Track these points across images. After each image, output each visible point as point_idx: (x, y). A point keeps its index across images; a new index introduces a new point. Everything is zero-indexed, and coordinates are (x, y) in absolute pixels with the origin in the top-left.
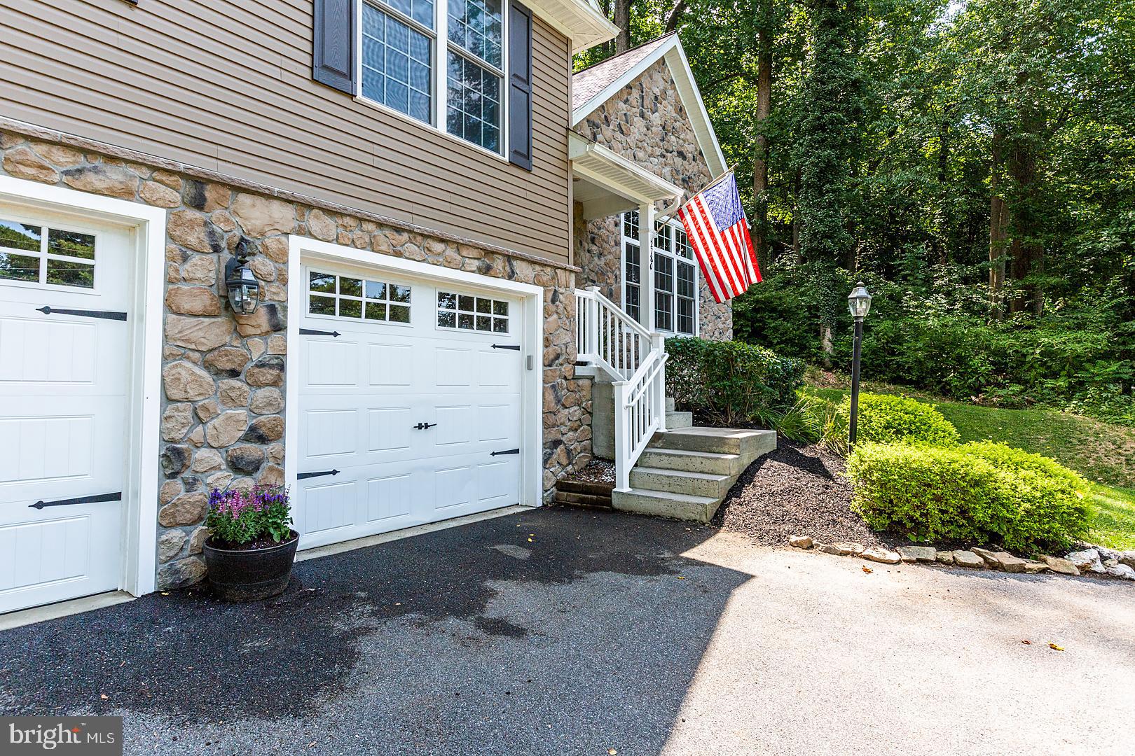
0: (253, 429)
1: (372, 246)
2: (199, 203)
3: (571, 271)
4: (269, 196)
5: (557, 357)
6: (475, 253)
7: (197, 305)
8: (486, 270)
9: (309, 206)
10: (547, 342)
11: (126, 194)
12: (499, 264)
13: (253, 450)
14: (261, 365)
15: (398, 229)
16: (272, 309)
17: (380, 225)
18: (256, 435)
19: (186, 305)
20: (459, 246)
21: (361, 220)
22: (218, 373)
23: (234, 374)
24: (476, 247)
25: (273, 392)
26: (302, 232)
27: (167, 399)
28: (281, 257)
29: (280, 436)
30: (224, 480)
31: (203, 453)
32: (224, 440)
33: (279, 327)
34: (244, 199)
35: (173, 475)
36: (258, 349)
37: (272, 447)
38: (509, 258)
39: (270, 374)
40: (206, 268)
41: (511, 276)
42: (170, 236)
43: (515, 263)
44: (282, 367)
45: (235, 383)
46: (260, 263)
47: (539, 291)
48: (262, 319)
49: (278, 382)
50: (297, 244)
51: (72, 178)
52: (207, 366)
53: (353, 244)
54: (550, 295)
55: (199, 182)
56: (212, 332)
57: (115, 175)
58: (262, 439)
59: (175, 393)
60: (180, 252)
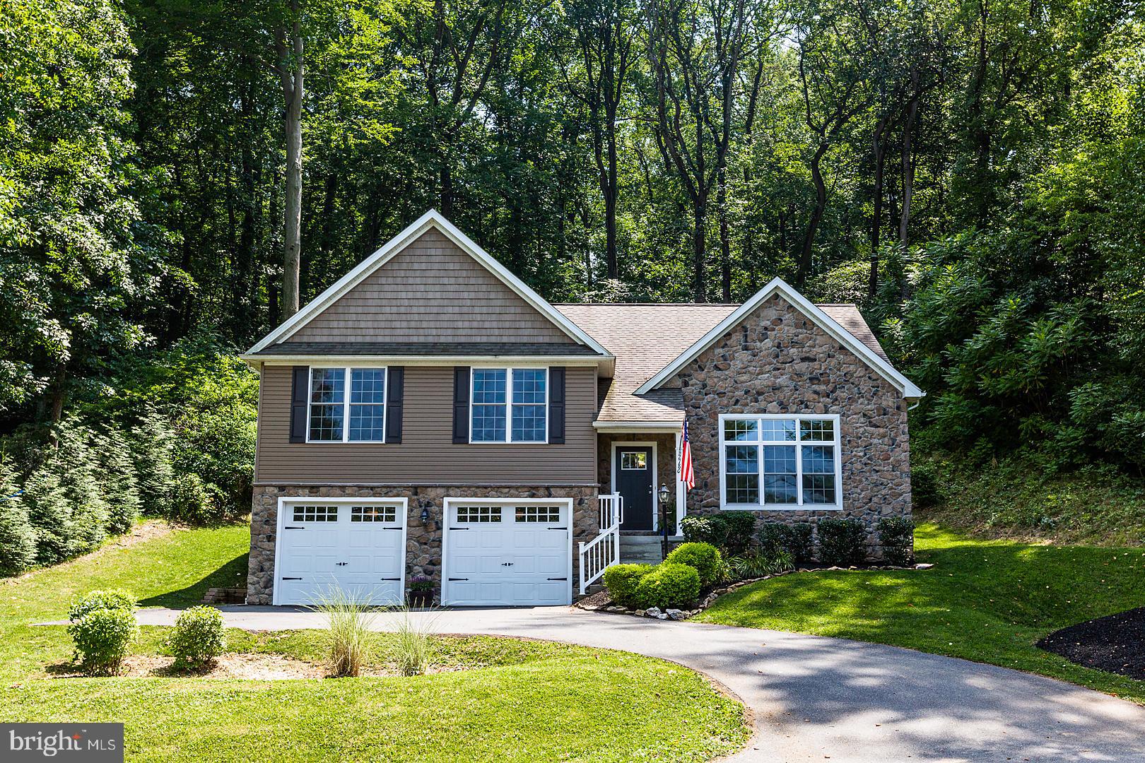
0: (431, 561)
1: (475, 495)
2: (416, 494)
3: (593, 487)
4: (436, 487)
5: (584, 531)
6: (526, 489)
7: (415, 524)
8: (533, 496)
9: (448, 487)
10: (575, 525)
11: (398, 496)
12: (542, 492)
13: (431, 567)
14: (433, 541)
15: (486, 487)
16: (437, 523)
17: (478, 487)
18: (431, 563)
19: (412, 524)
20: (517, 488)
21: (469, 487)
22: (421, 544)
23: (425, 544)
24: (524, 487)
25: (438, 549)
26: (448, 496)
27: (407, 552)
28: (441, 506)
29: (440, 564)
30: (422, 576)
31: (417, 567)
32: (422, 564)
33: (439, 528)
34: (429, 489)
35: (409, 573)
36: (432, 536)
37: (437, 567)
38: (548, 488)
39: (437, 543)
40: (417, 512)
41: (549, 496)
42: (408, 505)
43: (551, 489)
44: (441, 541)
45: (426, 547)
46: (434, 509)
47: (570, 501)
48: (434, 526)
49: (440, 546)
50: (446, 500)
51: (386, 495)
52: (418, 542)
53: (467, 496)
54: (577, 502)
55: (416, 488)
56: (419, 532)
57: (395, 491)
58: (434, 565)
59: (409, 550)
60: (410, 510)
